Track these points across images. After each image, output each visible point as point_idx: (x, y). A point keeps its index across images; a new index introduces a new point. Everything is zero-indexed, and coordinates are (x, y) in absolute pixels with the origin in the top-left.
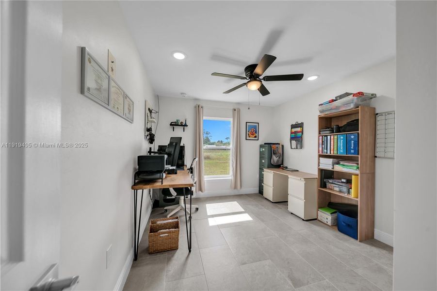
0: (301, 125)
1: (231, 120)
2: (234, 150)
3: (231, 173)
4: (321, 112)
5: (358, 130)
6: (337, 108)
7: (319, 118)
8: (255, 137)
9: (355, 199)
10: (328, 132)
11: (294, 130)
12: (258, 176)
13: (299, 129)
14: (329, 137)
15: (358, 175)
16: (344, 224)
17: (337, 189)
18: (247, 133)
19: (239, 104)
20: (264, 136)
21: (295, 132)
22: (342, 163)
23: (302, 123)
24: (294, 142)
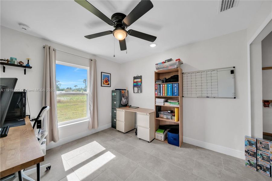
0: (140, 77)
1: (88, 68)
2: (91, 95)
3: (89, 115)
4: (157, 69)
5: (178, 81)
6: (167, 67)
7: (155, 73)
8: (108, 84)
9: (177, 122)
10: (161, 82)
11: (136, 80)
12: (111, 114)
13: (139, 80)
14: (161, 85)
15: (179, 108)
16: (172, 139)
17: (165, 117)
18: (102, 81)
19: (94, 55)
20: (115, 84)
21: (136, 82)
22: (169, 101)
23: (141, 76)
24: (136, 89)
